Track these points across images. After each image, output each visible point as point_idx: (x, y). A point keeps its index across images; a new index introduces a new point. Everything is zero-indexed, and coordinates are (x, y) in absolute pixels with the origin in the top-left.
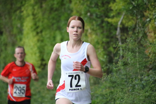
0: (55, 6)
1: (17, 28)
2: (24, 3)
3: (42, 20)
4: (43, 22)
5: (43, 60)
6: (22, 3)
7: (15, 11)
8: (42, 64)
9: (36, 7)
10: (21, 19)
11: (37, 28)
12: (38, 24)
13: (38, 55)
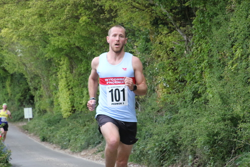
0: (83, 72)
1: (53, 85)
2: (58, 69)
3: (73, 81)
4: (73, 82)
5: (73, 107)
6: (57, 69)
7: (52, 75)
8: (72, 110)
9: (68, 73)
10: (56, 80)
11: (69, 86)
12: (69, 84)
13: (69, 103)
